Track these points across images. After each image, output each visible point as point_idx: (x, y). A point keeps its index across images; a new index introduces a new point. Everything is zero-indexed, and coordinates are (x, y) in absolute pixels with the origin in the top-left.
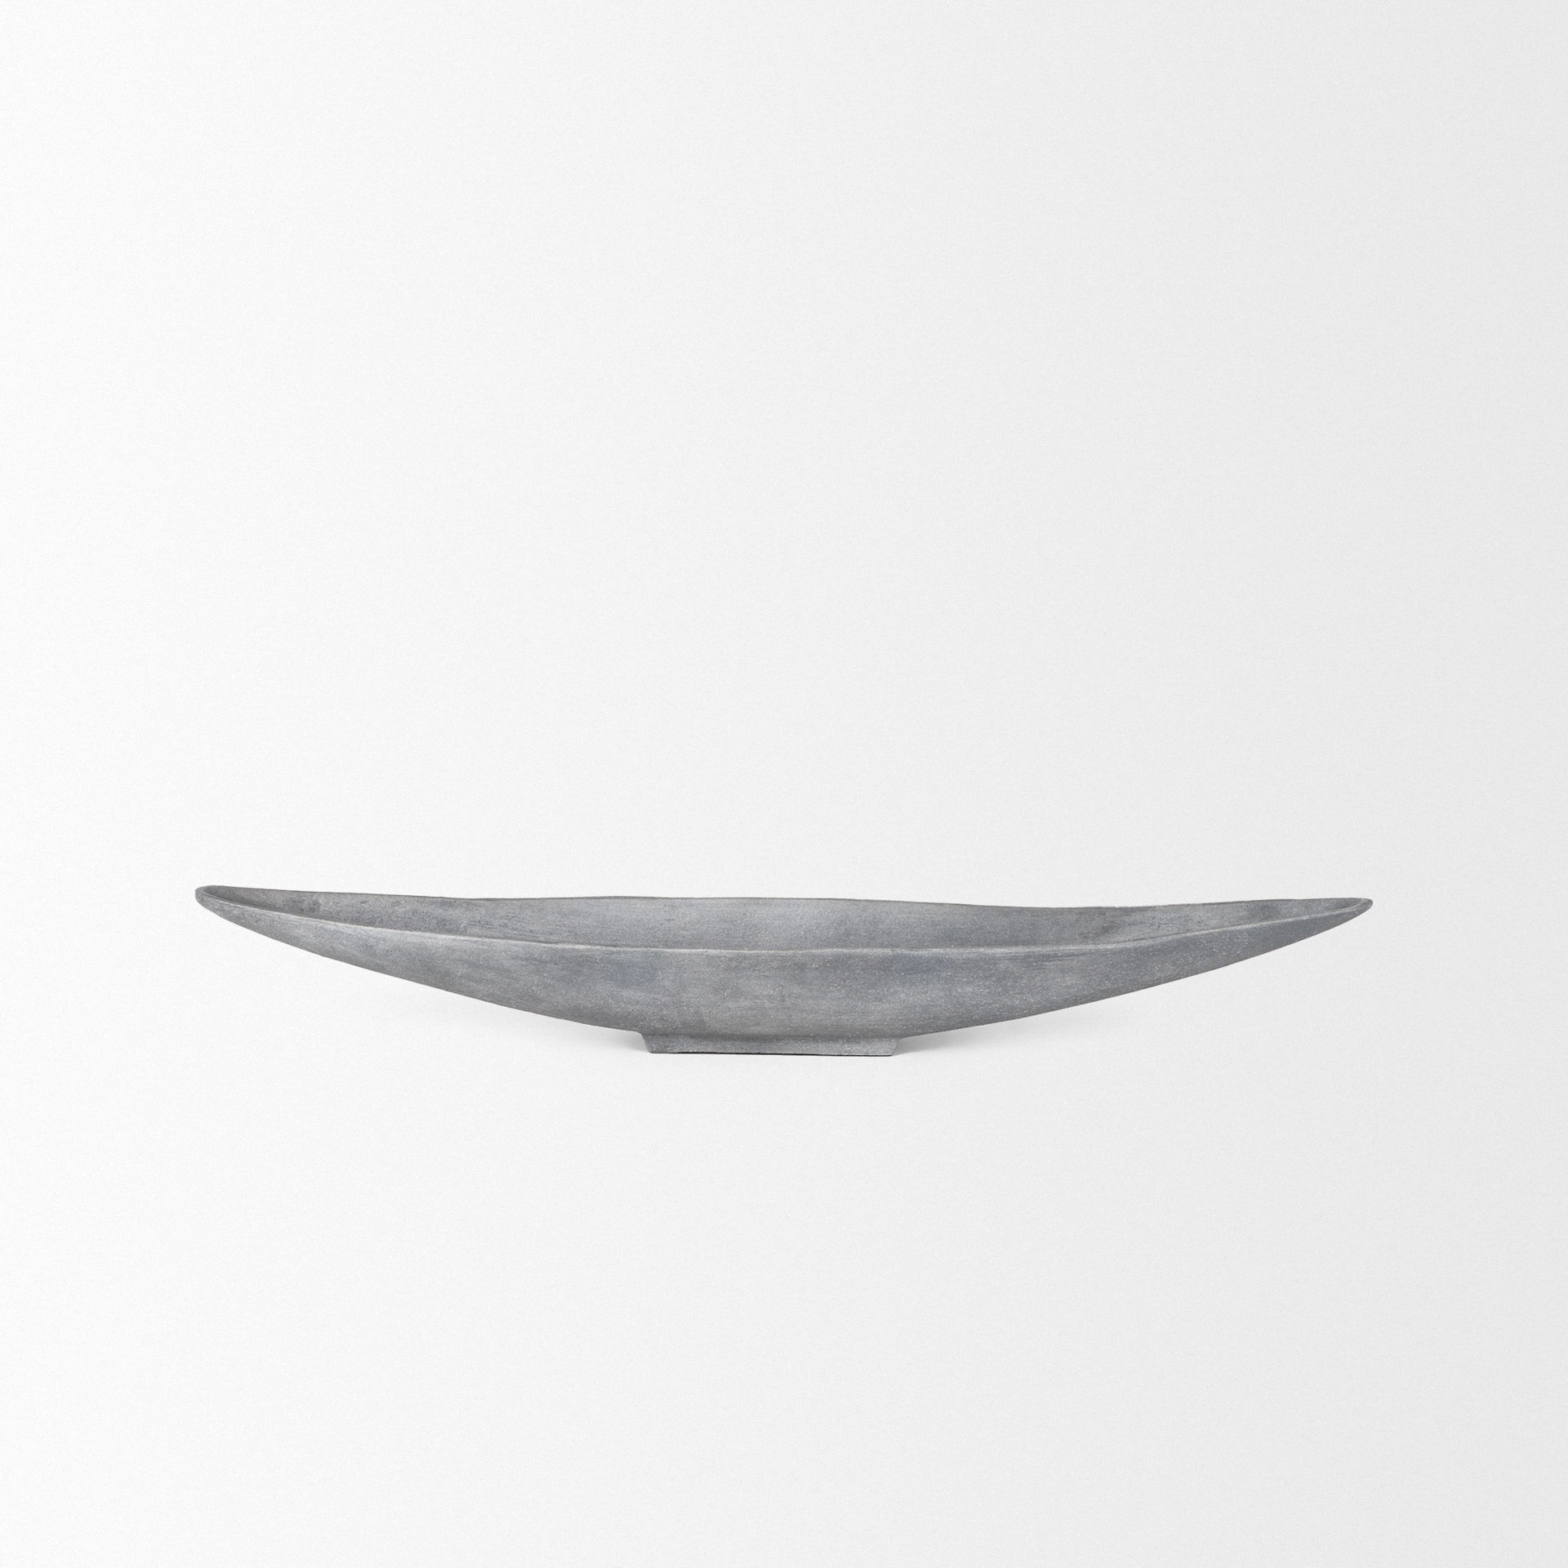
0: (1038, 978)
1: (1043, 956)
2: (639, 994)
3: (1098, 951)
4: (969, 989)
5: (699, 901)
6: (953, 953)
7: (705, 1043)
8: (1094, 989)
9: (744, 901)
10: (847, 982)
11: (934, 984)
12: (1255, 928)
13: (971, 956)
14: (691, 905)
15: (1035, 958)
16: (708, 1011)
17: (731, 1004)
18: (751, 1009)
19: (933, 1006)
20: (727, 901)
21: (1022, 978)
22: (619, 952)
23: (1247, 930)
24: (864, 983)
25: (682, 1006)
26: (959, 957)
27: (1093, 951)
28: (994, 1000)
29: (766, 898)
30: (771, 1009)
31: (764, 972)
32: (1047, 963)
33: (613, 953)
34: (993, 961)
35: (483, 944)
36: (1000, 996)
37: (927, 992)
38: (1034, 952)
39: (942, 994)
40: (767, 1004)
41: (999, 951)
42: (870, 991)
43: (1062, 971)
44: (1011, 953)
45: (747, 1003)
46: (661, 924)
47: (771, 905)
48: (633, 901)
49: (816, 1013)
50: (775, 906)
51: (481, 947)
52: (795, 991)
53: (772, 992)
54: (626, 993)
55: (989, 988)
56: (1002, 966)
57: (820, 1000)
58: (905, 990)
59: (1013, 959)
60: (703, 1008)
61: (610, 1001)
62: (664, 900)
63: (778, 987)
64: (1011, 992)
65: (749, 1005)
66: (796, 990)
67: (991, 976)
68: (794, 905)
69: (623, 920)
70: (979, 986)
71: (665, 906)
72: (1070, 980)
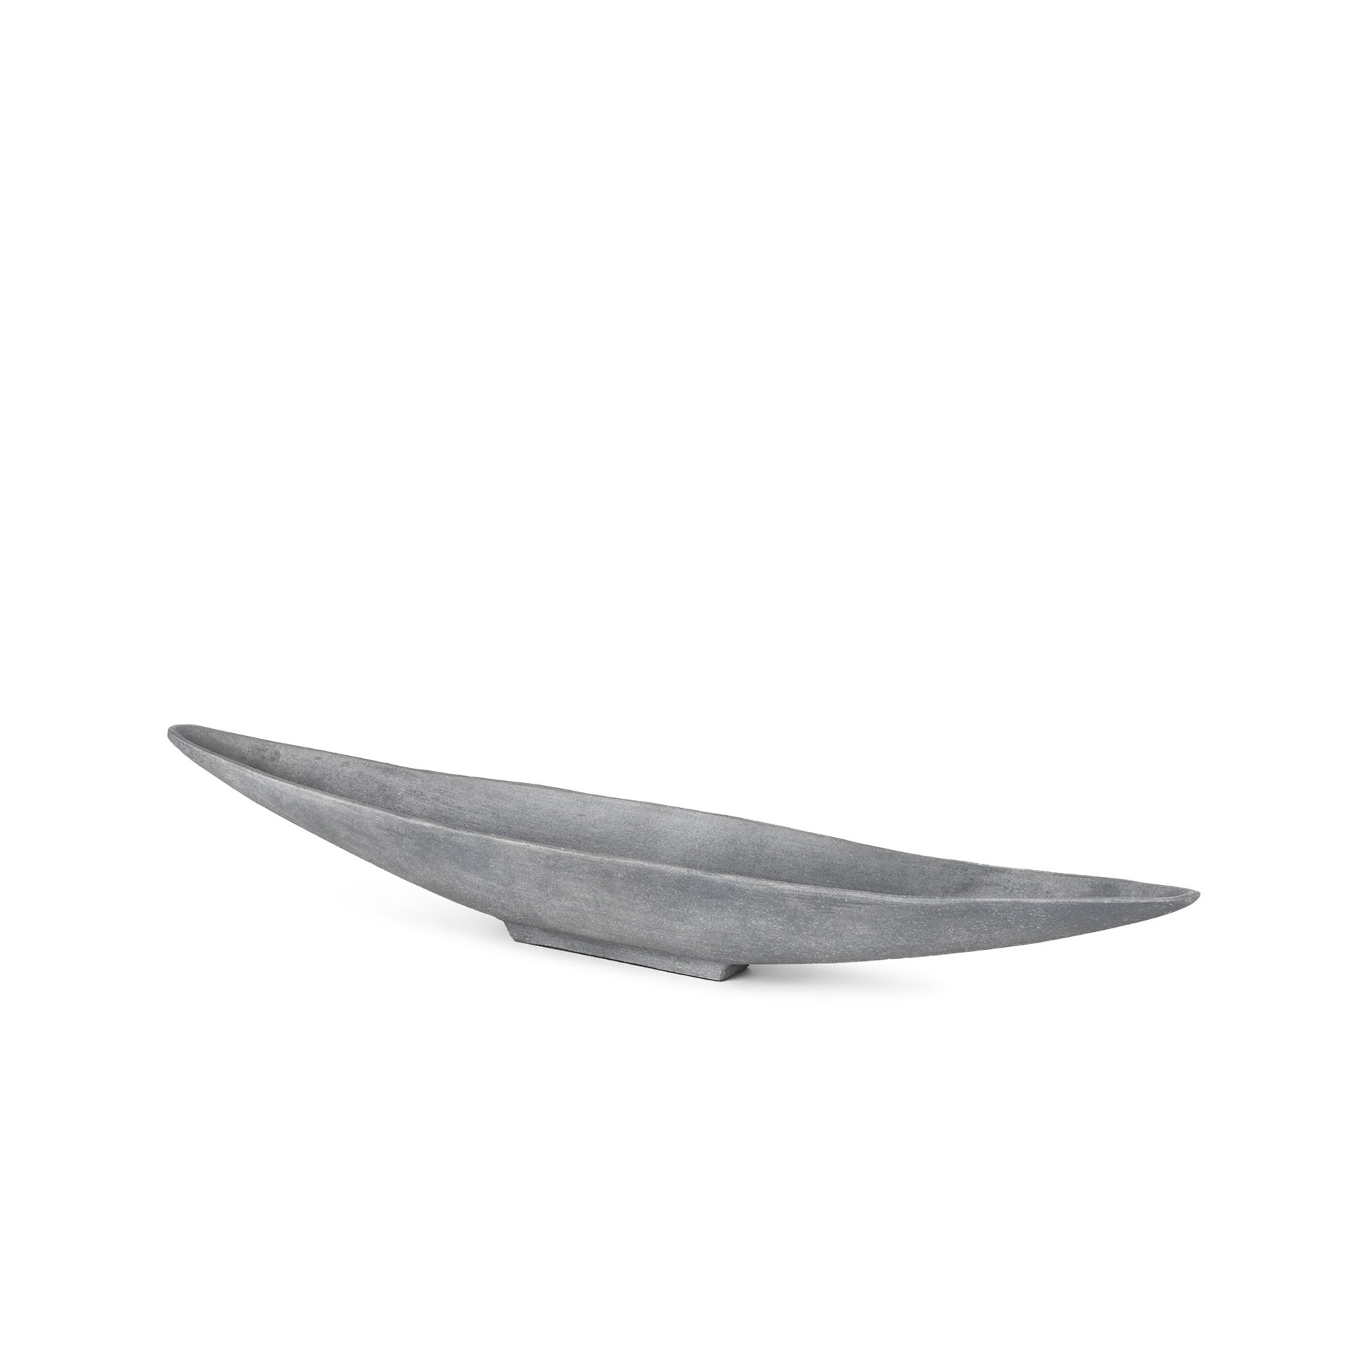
0: (828, 923)
1: (830, 899)
2: (478, 879)
3: (884, 903)
4: (763, 923)
5: (609, 800)
6: (744, 883)
7: (557, 939)
8: (889, 943)
9: (648, 806)
10: (651, 896)
11: (729, 912)
12: (1051, 904)
13: (760, 888)
14: (601, 803)
15: (822, 900)
16: (537, 906)
17: (554, 902)
18: (572, 910)
19: (732, 935)
20: (632, 803)
21: (813, 920)
22: (457, 835)
23: (1042, 905)
24: (665, 901)
25: (515, 897)
26: (748, 887)
27: (880, 902)
28: (789, 938)
29: (667, 806)
30: (589, 912)
31: (578, 875)
32: (835, 908)
33: (452, 835)
34: (782, 897)
35: (355, 809)
36: (795, 935)
37: (723, 919)
38: (820, 894)
39: (738, 924)
40: (585, 908)
41: (787, 887)
42: (672, 910)
43: (852, 918)
44: (798, 891)
45: (567, 903)
46: (574, 818)
47: (671, 814)
48: (551, 792)
49: (629, 924)
50: (675, 815)
51: (353, 812)
52: (606, 898)
53: (587, 896)
54: (469, 877)
55: (782, 925)
56: (792, 903)
57: (629, 911)
58: (703, 914)
59: (801, 897)
60: (532, 902)
61: (457, 882)
62: (578, 795)
63: (592, 892)
64: (805, 933)
65: (570, 905)
66: (608, 898)
67: (783, 912)
68: (691, 817)
69: (541, 809)
70: (772, 921)
71: (578, 800)
72: (862, 929)
